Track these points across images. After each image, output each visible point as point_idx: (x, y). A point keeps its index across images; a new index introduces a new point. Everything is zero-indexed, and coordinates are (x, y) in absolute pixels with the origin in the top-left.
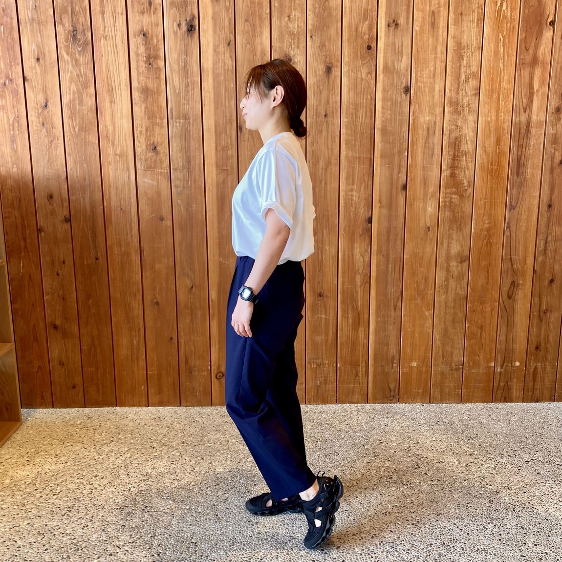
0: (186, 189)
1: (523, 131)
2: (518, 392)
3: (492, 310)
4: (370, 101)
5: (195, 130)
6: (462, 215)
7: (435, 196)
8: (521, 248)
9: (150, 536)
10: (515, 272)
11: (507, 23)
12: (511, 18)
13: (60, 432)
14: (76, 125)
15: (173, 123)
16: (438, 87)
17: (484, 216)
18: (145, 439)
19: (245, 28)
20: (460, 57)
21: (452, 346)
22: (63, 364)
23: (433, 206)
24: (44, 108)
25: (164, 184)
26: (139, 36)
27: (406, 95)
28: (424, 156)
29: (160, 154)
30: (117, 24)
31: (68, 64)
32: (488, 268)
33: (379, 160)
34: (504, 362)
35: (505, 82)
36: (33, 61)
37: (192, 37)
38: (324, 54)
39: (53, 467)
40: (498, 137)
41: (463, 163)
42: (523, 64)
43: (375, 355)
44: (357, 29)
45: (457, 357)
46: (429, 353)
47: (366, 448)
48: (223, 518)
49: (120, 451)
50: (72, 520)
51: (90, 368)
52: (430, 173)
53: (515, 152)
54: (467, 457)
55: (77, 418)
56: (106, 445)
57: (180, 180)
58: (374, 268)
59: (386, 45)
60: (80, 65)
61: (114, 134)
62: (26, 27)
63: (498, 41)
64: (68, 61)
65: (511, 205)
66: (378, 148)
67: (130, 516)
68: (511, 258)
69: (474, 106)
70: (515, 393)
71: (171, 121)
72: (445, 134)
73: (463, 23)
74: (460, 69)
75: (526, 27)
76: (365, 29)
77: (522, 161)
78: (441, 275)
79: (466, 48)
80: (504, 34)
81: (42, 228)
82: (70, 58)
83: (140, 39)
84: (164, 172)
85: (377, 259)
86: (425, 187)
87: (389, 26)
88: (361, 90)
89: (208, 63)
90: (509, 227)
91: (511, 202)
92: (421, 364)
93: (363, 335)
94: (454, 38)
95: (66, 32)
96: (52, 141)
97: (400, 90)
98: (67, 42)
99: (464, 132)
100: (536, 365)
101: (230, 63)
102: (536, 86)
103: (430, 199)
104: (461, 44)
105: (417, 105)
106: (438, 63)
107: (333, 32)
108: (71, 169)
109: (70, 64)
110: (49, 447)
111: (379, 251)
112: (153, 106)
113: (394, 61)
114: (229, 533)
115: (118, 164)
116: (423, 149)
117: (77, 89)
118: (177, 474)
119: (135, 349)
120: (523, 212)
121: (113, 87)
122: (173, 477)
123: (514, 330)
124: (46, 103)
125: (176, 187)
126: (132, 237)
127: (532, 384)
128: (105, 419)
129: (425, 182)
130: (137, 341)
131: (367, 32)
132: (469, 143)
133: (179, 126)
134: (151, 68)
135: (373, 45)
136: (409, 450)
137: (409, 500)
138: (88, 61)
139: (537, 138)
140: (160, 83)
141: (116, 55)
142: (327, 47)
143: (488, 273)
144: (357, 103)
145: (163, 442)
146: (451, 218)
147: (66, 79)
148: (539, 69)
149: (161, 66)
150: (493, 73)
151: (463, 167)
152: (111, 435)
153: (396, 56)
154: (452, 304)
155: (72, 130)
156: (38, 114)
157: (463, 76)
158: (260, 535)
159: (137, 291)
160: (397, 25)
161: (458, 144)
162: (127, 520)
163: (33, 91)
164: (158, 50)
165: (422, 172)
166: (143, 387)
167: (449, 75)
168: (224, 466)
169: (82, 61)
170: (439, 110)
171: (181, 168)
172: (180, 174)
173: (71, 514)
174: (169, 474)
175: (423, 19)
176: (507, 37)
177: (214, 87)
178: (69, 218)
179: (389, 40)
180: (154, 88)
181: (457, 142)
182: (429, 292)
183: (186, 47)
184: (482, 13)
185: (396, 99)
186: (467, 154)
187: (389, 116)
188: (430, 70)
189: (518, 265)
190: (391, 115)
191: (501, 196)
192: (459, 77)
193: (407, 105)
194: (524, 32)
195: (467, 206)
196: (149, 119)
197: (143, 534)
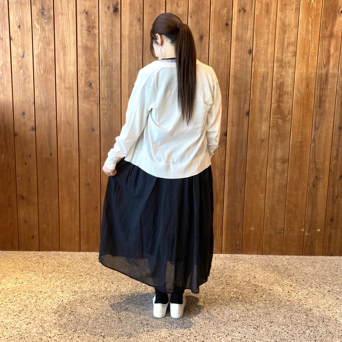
0: (109, 111)
1: (323, 79)
2: (319, 249)
3: (303, 194)
4: (227, 58)
5: (116, 74)
6: (284, 132)
7: (267, 120)
8: (322, 155)
9: (73, 330)
10: (317, 170)
11: (314, 11)
12: (317, 8)
13: (21, 265)
14: (42, 69)
15: (102, 69)
16: (270, 51)
17: (298, 133)
18: (76, 270)
19: (150, 10)
20: (284, 32)
21: (277, 217)
22: (27, 222)
23: (266, 126)
24: (22, 57)
25: (95, 108)
26: (83, 14)
27: (250, 55)
28: (260, 94)
29: (93, 88)
30: (70, 6)
31: (38, 30)
32: (300, 167)
33: (232, 96)
34: (310, 229)
35: (312, 48)
36: (16, 27)
37: (116, 15)
38: (199, 28)
39: (13, 285)
40: (307, 83)
41: (285, 99)
42: (324, 37)
43: (227, 222)
44: (220, 12)
45: (280, 225)
46: (262, 222)
47: (221, 279)
48: (123, 320)
49: (59, 277)
50: (21, 319)
51: (44, 225)
52: (264, 105)
53: (318, 93)
54: (289, 287)
55: (33, 257)
56: (50, 273)
57: (106, 105)
58: (227, 165)
59: (238, 23)
60: (45, 31)
61: (65, 75)
62: (13, 6)
63: (308, 22)
64: (38, 28)
65: (315, 127)
66: (231, 88)
67: (61, 317)
68: (315, 161)
69: (293, 63)
70: (317, 249)
71: (101, 67)
72: (274, 80)
73: (286, 11)
74: (284, 39)
75: (326, 14)
76: (225, 13)
77: (323, 99)
78: (270, 171)
79: (288, 26)
80: (312, 17)
81: (17, 133)
82: (39, 26)
83: (84, 16)
84: (96, 100)
85: (229, 160)
86: (261, 114)
87: (240, 11)
88: (222, 52)
89: (126, 32)
90: (314, 141)
91: (315, 125)
92: (257, 229)
93: (219, 209)
94: (280, 20)
95: (38, 10)
96: (26, 79)
97: (246, 52)
98: (38, 16)
99: (286, 79)
100: (331, 232)
101: (139, 32)
102: (332, 51)
103: (264, 122)
104: (285, 24)
105: (257, 62)
106: (270, 35)
107: (205, 14)
108: (37, 96)
109: (39, 30)
110: (12, 273)
111: (231, 154)
112: (91, 58)
113: (242, 33)
114: (127, 330)
115: (67, 94)
116: (260, 90)
117: (43, 46)
118: (95, 292)
119: (73, 214)
120: (323, 132)
121: (66, 45)
122: (92, 293)
123: (317, 208)
124: (23, 54)
125: (103, 109)
126: (74, 140)
127: (328, 244)
128: (52, 258)
129: (261, 110)
130: (75, 208)
131: (226, 15)
132: (289, 86)
133: (106, 71)
134: (90, 35)
135: (230, 23)
136: (249, 282)
137: (251, 313)
138: (51, 28)
139: (332, 84)
140: (95, 43)
141: (68, 25)
142: (201, 24)
143: (300, 171)
144: (219, 59)
145: (88, 272)
146: (278, 134)
147: (36, 39)
148: (334, 40)
149: (96, 33)
150: (305, 43)
151: (285, 101)
152: (54, 267)
153: (244, 30)
154: (277, 190)
155: (39, 72)
156: (18, 61)
157: (286, 44)
158: (149, 332)
159: (76, 176)
160: (245, 11)
161: (282, 87)
162: (58, 320)
163: (15, 47)
164: (95, 23)
165: (259, 104)
166: (77, 239)
167: (277, 43)
168: (127, 288)
169: (47, 29)
170: (270, 65)
171: (106, 98)
172: (106, 102)
173: (20, 315)
174: (90, 292)
175: (262, 7)
176: (314, 20)
177: (129, 47)
178: (34, 128)
179: (239, 20)
180: (91, 46)
181: (282, 86)
182: (262, 182)
183: (112, 21)
184: (298, 5)
185: (243, 57)
186: (288, 93)
187: (238, 68)
188: (265, 40)
189: (320, 165)
190: (240, 67)
191: (309, 121)
192: (283, 44)
193: (251, 61)
194: (325, 17)
195: (288, 126)
196: (87, 66)
197: (68, 329)
